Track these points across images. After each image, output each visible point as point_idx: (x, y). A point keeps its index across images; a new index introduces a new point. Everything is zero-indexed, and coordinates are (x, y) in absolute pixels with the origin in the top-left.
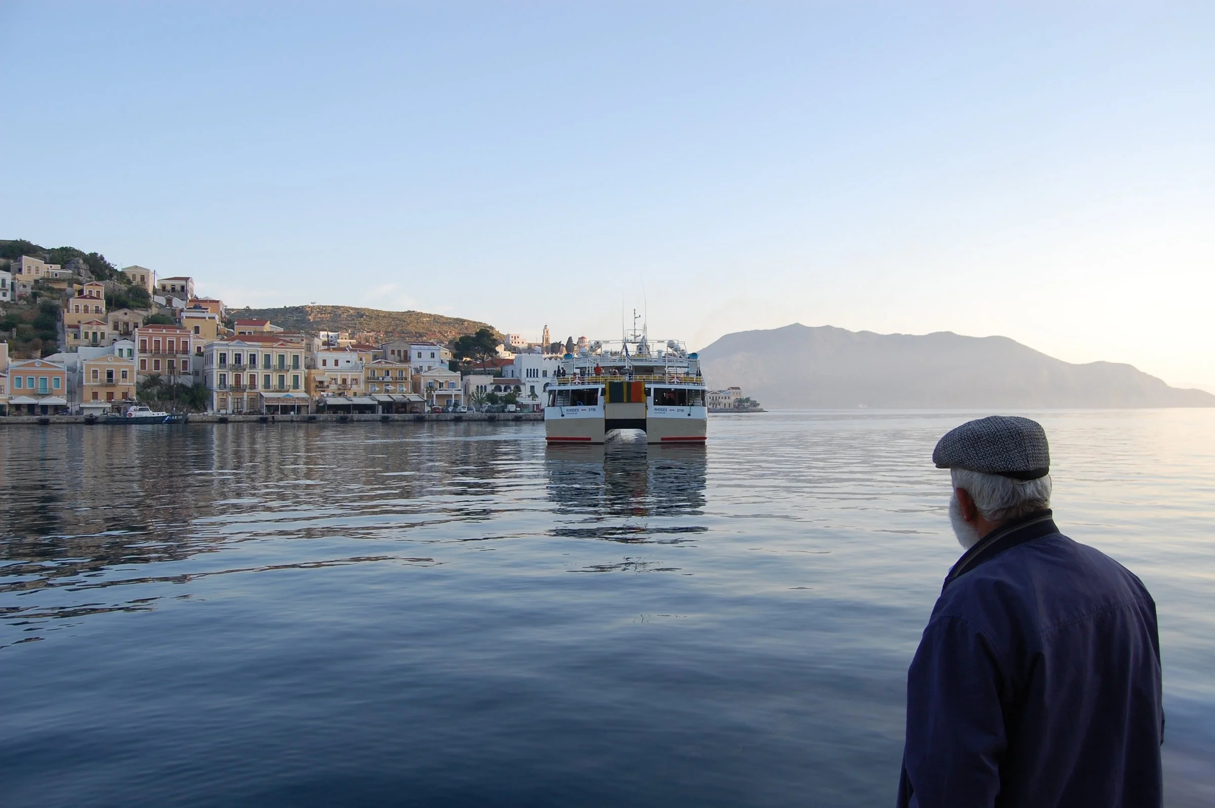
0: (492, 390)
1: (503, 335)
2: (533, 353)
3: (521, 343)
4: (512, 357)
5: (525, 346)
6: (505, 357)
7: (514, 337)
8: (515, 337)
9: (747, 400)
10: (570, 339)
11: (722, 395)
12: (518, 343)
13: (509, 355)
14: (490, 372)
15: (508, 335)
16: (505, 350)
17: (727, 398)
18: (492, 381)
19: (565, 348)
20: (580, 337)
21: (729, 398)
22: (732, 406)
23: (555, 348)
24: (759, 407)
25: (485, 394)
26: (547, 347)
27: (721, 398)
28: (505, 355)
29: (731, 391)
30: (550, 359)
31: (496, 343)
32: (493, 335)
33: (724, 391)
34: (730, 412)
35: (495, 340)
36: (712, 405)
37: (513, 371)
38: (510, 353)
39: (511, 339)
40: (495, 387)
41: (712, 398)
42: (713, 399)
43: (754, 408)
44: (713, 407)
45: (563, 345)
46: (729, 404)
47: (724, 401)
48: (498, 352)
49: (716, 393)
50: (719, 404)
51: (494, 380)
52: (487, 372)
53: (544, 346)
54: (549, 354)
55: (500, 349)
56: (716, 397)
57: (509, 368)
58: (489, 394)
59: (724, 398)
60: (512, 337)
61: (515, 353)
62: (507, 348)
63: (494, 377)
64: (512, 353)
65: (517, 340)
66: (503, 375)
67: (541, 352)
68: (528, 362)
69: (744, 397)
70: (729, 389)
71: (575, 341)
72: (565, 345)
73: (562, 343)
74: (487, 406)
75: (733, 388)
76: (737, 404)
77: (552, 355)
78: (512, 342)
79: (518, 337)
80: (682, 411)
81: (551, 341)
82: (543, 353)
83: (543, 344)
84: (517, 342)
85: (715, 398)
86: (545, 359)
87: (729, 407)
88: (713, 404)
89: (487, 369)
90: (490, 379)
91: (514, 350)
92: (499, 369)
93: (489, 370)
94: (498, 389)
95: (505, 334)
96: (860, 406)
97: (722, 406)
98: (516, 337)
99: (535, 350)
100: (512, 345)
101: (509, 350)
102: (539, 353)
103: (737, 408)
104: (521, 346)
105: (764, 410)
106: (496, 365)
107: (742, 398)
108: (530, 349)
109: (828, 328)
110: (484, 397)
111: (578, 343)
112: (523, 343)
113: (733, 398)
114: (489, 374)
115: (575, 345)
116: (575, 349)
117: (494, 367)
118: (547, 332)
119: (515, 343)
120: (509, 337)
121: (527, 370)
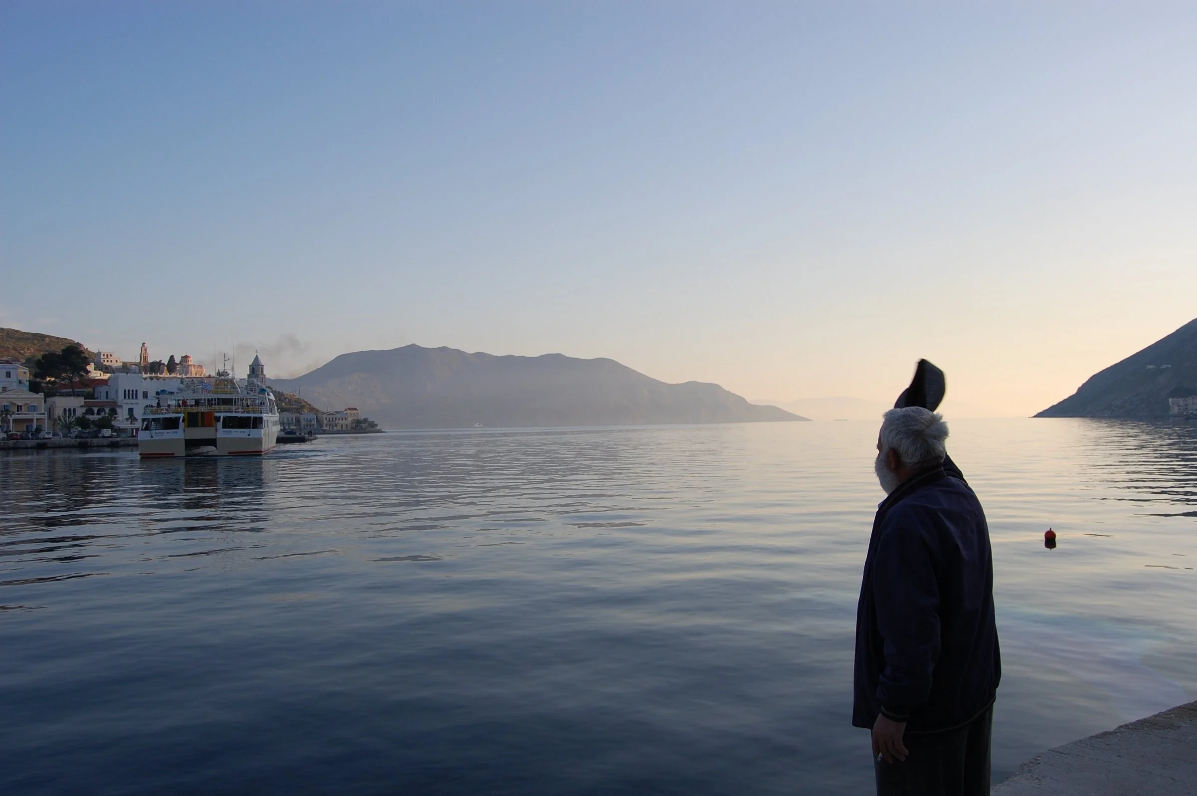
0: (83, 414)
1: (93, 353)
2: (130, 372)
3: (114, 361)
4: (106, 376)
5: (120, 364)
6: (96, 377)
7: (105, 355)
8: (107, 355)
9: (365, 420)
10: (172, 357)
11: (338, 416)
12: (111, 361)
13: (101, 374)
14: (79, 393)
15: (99, 353)
16: (95, 370)
17: (344, 419)
18: (83, 404)
19: (166, 368)
20: (183, 356)
21: (346, 418)
22: (349, 428)
23: (155, 367)
24: (377, 428)
25: (74, 418)
26: (145, 367)
27: (337, 419)
28: (95, 375)
29: (349, 412)
30: (151, 378)
31: (86, 361)
32: (84, 353)
33: (340, 412)
34: (348, 433)
35: (86, 358)
36: (328, 426)
37: (107, 392)
38: (102, 373)
39: (102, 357)
40: (86, 410)
41: (328, 419)
42: (329, 421)
43: (372, 429)
44: (330, 428)
45: (164, 364)
46: (347, 425)
47: (341, 422)
48: (89, 372)
49: (333, 414)
50: (336, 426)
51: (85, 402)
52: (76, 393)
53: (142, 365)
54: (147, 374)
55: (91, 367)
56: (333, 418)
57: (103, 389)
58: (79, 417)
59: (341, 419)
60: (104, 355)
61: (108, 373)
62: (97, 367)
63: (85, 399)
64: (104, 372)
65: (110, 358)
66: (96, 397)
67: (137, 371)
68: (125, 383)
69: (362, 417)
70: (346, 410)
71: (177, 361)
72: (166, 364)
73: (162, 362)
74: (77, 430)
75: (350, 409)
76: (354, 425)
77: (151, 375)
78: (104, 361)
79: (111, 355)
80: (244, 432)
81: (150, 360)
82: (140, 372)
83: (140, 362)
84: (109, 361)
85: (331, 419)
86: (145, 379)
87: (347, 428)
88: (330, 425)
89: (76, 390)
90: (81, 401)
91: (106, 369)
92: (90, 390)
93: (78, 392)
94: (90, 411)
95: (96, 351)
96: (476, 425)
97: (339, 428)
98: (109, 355)
99: (132, 370)
100: (104, 363)
101: (99, 370)
102: (136, 373)
103: (355, 428)
104: (114, 365)
105: (383, 431)
106: (87, 386)
107: (359, 418)
108: (126, 368)
109: (444, 349)
110: (73, 422)
111: (180, 362)
112: (117, 361)
113: (350, 419)
114: (78, 396)
115: (178, 364)
116: (178, 369)
117: (85, 388)
118: (146, 350)
119: (108, 361)
120: (100, 355)
121: (125, 391)
